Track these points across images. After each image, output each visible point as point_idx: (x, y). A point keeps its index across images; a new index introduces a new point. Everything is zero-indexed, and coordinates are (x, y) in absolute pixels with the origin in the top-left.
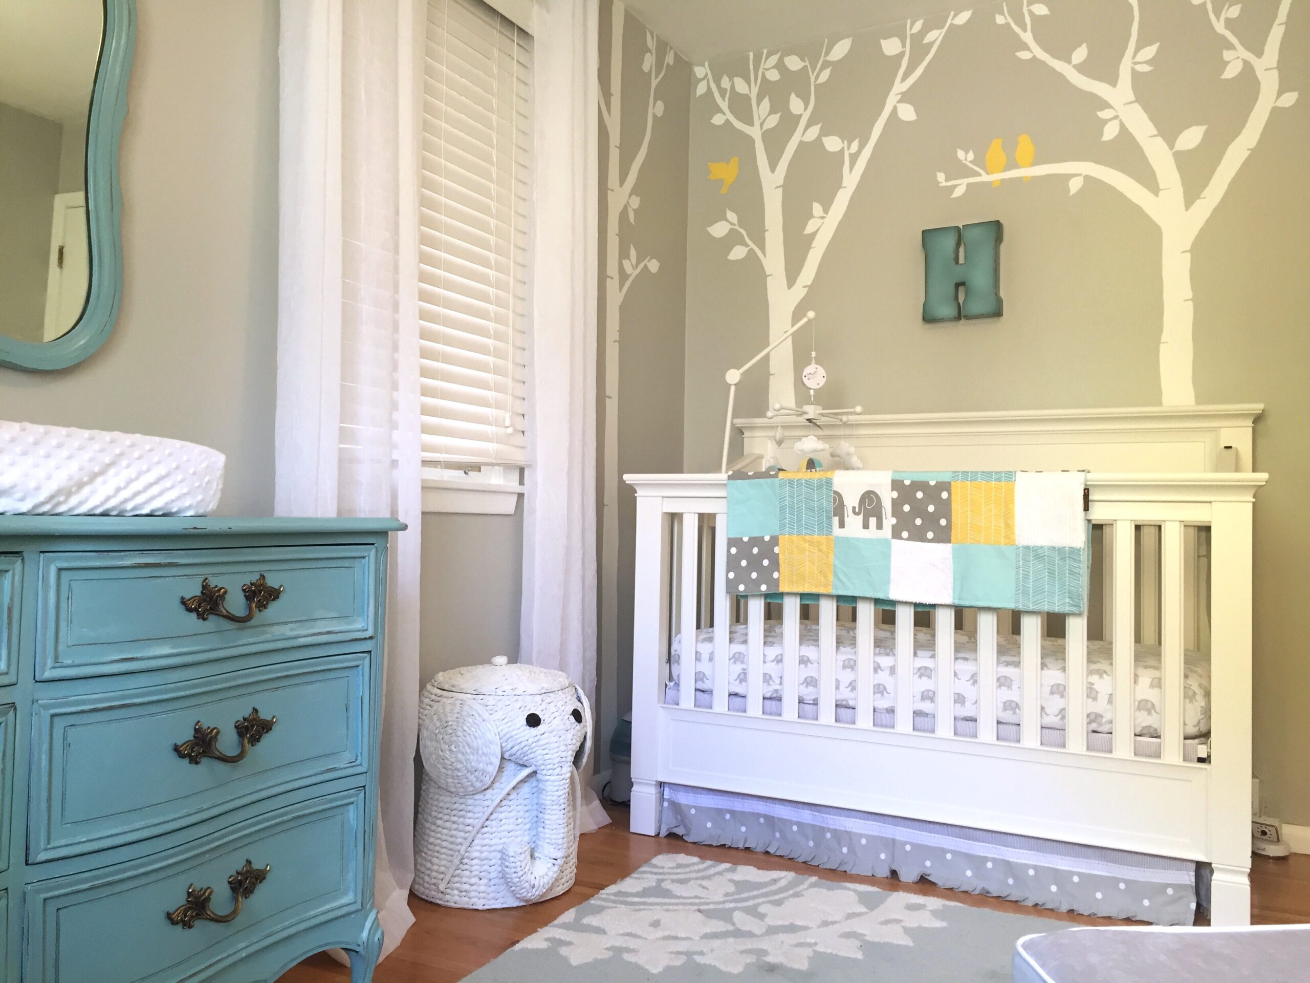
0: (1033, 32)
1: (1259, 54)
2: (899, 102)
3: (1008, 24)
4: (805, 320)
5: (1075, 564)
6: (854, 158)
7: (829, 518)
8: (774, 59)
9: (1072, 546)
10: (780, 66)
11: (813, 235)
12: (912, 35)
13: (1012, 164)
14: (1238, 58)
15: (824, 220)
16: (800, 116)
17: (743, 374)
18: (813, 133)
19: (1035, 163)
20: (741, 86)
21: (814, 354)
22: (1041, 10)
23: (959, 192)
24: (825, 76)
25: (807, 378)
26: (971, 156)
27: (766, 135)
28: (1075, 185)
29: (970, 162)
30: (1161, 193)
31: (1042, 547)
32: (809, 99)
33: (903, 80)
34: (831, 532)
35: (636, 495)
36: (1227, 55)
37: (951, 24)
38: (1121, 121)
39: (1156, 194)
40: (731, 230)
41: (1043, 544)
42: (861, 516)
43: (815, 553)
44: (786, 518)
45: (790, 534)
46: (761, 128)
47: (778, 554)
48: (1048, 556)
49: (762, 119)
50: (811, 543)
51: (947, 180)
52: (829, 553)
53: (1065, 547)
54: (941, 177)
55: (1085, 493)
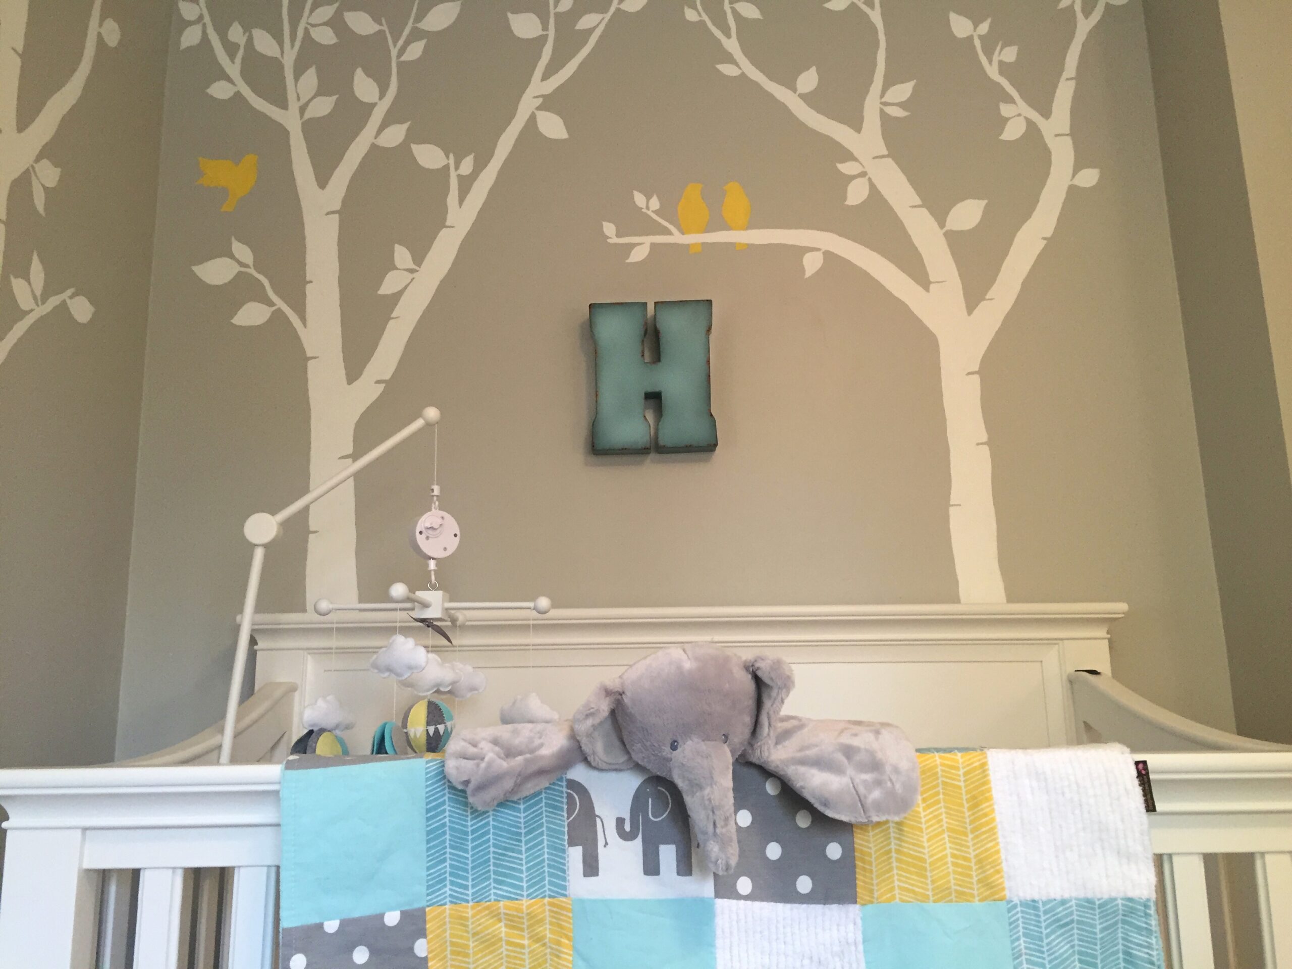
0: (739, 39)
1: (1046, 113)
2: (538, 108)
3: (702, 23)
5: (1137, 938)
6: (466, 185)
7: (559, 852)
8: (325, 13)
9: (1131, 894)
10: (337, 23)
11: (396, 297)
12: (556, 14)
13: (717, 223)
14: (1019, 115)
15: (415, 275)
16: (374, 105)
18: (395, 135)
19: (750, 226)
20: (265, 43)
21: (437, 490)
22: (750, 12)
23: (638, 255)
24: (415, 51)
25: (424, 536)
26: (655, 203)
27: (310, 128)
28: (812, 264)
29: (655, 212)
30: (932, 287)
31: (1063, 902)
32: (389, 76)
33: (545, 77)
34: (564, 888)
36: (1006, 110)
37: (618, 10)
38: (870, 179)
39: (927, 289)
40: (239, 274)
41: (1066, 896)
42: (638, 843)
44: (444, 860)
45: (455, 900)
46: (302, 116)
47: (425, 959)
48: (1079, 922)
49: (303, 101)
50: (513, 922)
51: (618, 235)
53: (1116, 899)
54: (609, 229)
55: (1139, 772)
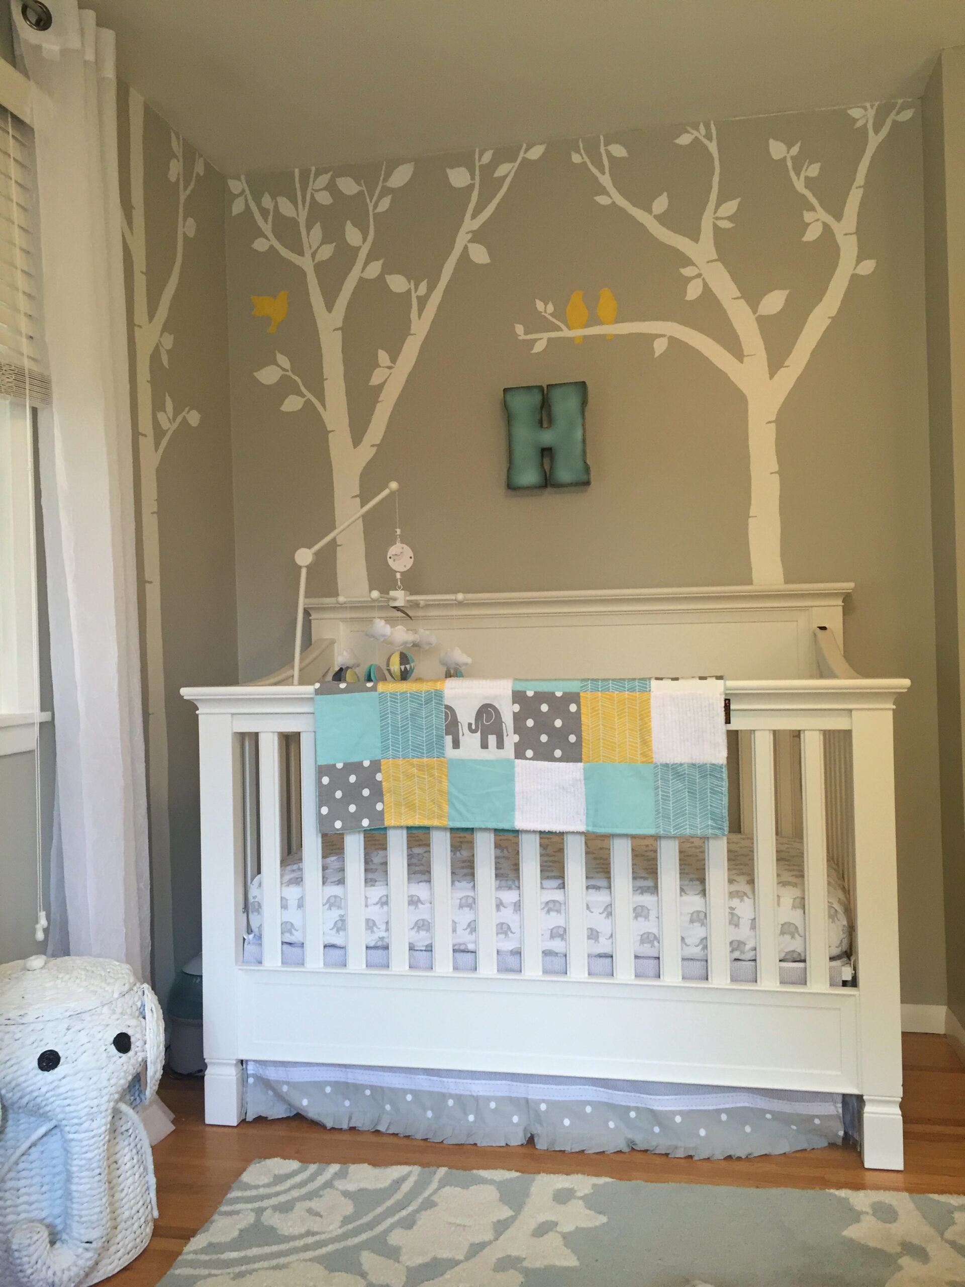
0: (611, 175)
1: (838, 217)
2: (470, 241)
3: (584, 163)
4: (386, 492)
5: (716, 782)
6: (423, 302)
7: (440, 738)
8: (324, 180)
9: (713, 762)
10: (331, 187)
11: (381, 387)
12: (480, 166)
13: (594, 321)
14: (818, 220)
15: (391, 371)
16: (360, 248)
17: (316, 554)
18: (374, 269)
19: (617, 321)
20: (286, 208)
21: (398, 531)
22: (618, 151)
23: (539, 347)
24: (385, 204)
25: (392, 559)
26: (550, 308)
27: (320, 268)
28: (660, 346)
29: (550, 314)
30: (745, 359)
31: (681, 765)
32: (368, 228)
33: (474, 217)
34: (444, 754)
35: (197, 712)
36: (808, 217)
37: (524, 158)
38: (704, 279)
39: (741, 361)
40: (282, 376)
41: (683, 762)
42: (479, 734)
43: (424, 779)
44: (389, 739)
45: (394, 757)
46: (313, 261)
47: (381, 782)
48: (688, 774)
49: (314, 248)
50: (420, 768)
51: (526, 333)
52: (441, 777)
53: (706, 764)
54: (519, 329)
55: (725, 704)
